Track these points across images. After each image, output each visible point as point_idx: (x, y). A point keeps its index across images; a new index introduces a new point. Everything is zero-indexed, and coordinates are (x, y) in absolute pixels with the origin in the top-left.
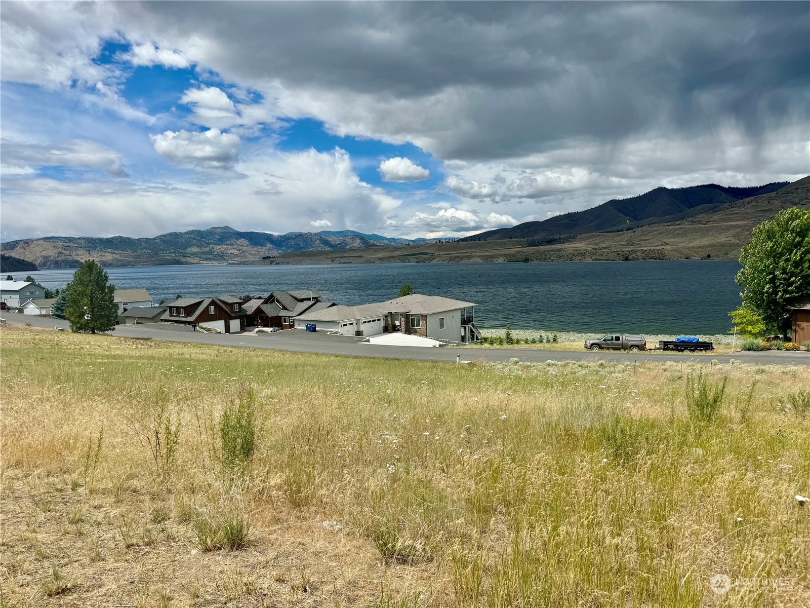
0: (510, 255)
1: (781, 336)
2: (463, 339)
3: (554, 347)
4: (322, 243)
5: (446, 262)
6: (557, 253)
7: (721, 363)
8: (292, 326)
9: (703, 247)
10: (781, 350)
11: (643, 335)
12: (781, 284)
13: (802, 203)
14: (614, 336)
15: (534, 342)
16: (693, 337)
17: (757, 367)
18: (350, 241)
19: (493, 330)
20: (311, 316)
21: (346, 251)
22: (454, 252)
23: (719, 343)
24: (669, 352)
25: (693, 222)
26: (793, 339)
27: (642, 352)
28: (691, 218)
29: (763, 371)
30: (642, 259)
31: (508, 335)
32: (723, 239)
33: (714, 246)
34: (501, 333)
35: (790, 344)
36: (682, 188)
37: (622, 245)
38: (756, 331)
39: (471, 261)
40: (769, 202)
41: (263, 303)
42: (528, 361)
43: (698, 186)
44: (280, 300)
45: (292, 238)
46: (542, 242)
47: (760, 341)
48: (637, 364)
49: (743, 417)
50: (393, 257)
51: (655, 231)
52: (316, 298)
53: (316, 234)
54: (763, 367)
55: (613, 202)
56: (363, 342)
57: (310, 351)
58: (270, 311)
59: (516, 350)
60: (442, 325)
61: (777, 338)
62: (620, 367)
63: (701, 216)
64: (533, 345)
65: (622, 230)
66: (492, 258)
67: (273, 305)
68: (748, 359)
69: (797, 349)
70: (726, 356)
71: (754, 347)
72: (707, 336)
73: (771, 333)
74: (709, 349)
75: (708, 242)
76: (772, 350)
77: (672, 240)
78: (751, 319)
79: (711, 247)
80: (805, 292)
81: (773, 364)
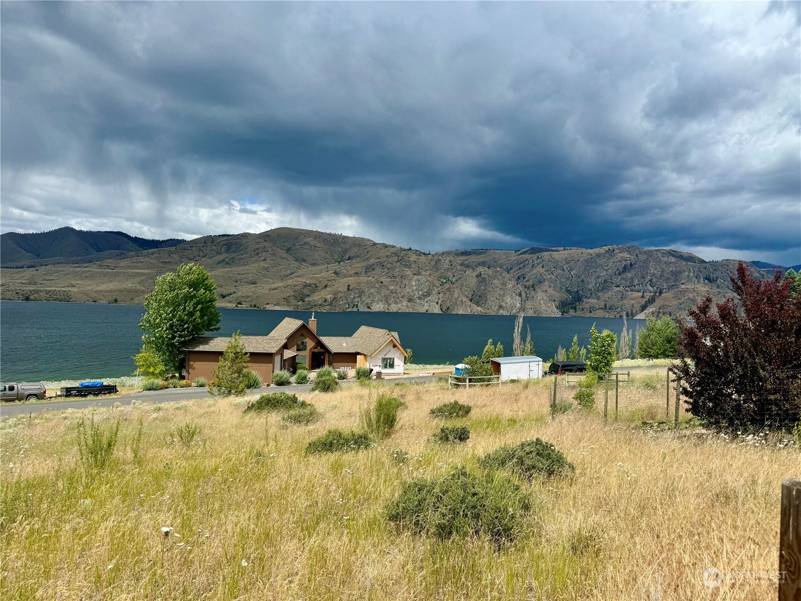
1: (177, 375)
7: (123, 405)
9: (111, 291)
10: (177, 387)
11: (43, 382)
12: (177, 330)
13: (196, 259)
14: (7, 386)
16: (98, 380)
17: (155, 406)
23: (123, 385)
24: (72, 399)
25: (101, 266)
26: (186, 377)
27: (40, 401)
28: (99, 262)
29: (160, 409)
30: (45, 300)
32: (129, 285)
33: (121, 291)
35: (184, 382)
36: (91, 232)
37: (22, 283)
38: (157, 372)
40: (170, 255)
43: (106, 232)
47: (159, 382)
48: (33, 415)
49: (135, 456)
51: (60, 271)
54: (160, 405)
61: (174, 377)
62: (12, 421)
63: (109, 261)
65: (22, 267)
68: (148, 398)
69: (189, 386)
70: (128, 398)
71: (154, 387)
72: (112, 379)
73: (168, 374)
74: (113, 392)
75: (115, 286)
76: (169, 388)
77: (79, 282)
78: (153, 360)
79: (118, 292)
80: (196, 335)
81: (169, 401)
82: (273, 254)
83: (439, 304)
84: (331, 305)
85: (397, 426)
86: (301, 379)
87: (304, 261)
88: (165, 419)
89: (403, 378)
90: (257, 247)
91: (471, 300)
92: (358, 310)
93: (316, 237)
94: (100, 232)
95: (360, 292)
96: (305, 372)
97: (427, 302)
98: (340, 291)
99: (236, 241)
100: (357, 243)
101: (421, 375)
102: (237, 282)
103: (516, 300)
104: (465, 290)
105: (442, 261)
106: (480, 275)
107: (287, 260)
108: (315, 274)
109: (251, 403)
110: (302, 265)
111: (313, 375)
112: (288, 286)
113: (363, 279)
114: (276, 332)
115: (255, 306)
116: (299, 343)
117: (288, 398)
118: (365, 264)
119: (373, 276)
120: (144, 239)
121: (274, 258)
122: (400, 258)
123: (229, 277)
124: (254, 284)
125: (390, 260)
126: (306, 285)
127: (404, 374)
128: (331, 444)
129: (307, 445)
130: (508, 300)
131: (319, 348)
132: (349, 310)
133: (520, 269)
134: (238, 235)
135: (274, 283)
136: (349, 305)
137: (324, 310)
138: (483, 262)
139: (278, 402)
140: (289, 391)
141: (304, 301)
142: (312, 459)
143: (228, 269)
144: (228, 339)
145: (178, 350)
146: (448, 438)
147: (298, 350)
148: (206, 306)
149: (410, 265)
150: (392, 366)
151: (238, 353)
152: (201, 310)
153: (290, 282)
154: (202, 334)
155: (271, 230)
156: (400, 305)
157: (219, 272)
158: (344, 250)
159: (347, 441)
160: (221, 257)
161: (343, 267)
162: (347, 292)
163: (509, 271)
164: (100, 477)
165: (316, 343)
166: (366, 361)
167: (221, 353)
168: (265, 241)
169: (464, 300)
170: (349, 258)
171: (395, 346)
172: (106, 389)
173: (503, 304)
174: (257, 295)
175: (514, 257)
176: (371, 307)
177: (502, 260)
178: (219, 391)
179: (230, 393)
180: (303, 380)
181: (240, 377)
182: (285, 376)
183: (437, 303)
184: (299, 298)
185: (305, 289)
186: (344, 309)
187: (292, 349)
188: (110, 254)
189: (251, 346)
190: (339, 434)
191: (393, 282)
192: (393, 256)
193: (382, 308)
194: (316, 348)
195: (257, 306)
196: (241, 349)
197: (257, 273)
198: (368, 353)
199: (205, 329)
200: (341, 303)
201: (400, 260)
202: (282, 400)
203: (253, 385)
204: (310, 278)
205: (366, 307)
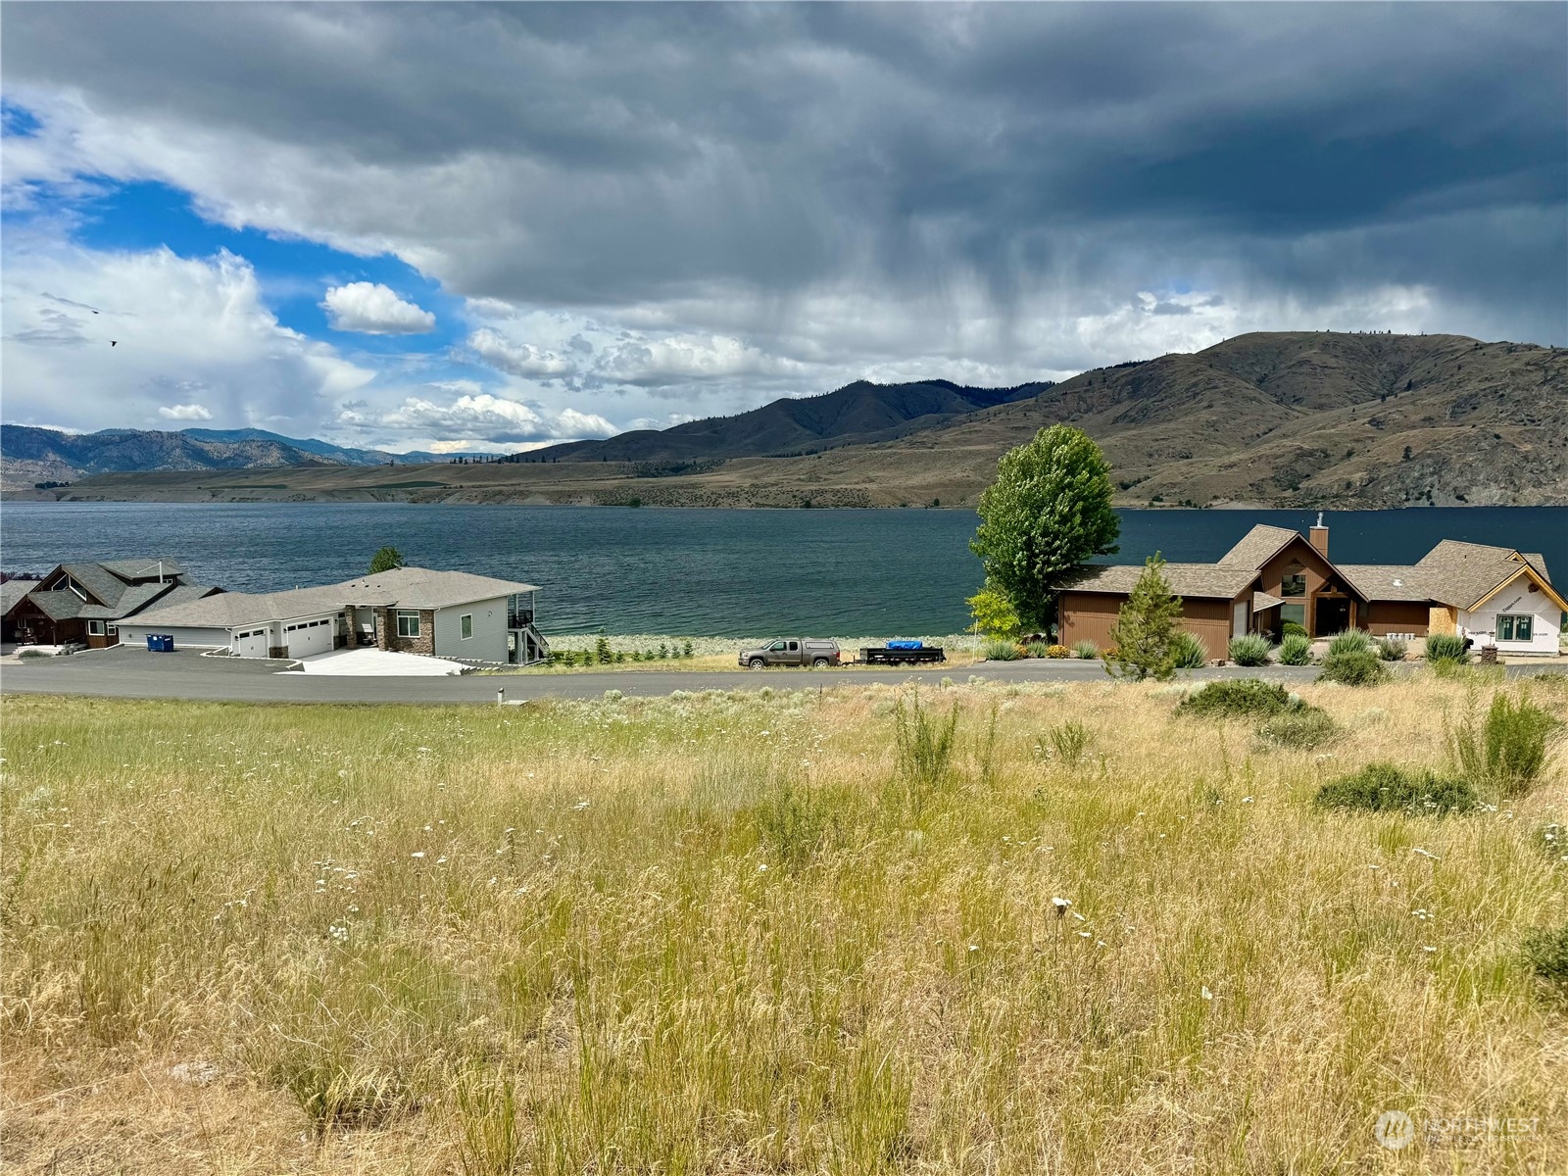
0: (604, 492)
1: (1043, 635)
2: (512, 657)
3: (685, 666)
4: (189, 456)
5: (476, 502)
6: (689, 490)
7: (955, 683)
8: (112, 640)
9: (927, 487)
10: (1043, 657)
11: (836, 639)
13: (1070, 417)
14: (788, 642)
15: (650, 657)
16: (913, 639)
18: (256, 452)
19: (573, 638)
20: (161, 616)
21: (247, 474)
22: (493, 483)
23: (953, 650)
24: (876, 668)
25: (912, 444)
26: (1060, 640)
27: (833, 669)
28: (909, 437)
29: (1017, 694)
30: (833, 505)
31: (602, 645)
32: (958, 473)
33: (944, 485)
34: (588, 642)
35: (1055, 648)
36: (895, 385)
37: (799, 479)
38: (1007, 627)
39: (528, 501)
40: (1025, 415)
41: (36, 590)
42: (639, 696)
43: (919, 382)
44: (83, 582)
45: (111, 443)
46: (664, 469)
47: (1013, 645)
48: (824, 690)
49: (985, 771)
50: (357, 490)
51: (852, 457)
52: (174, 577)
53: (171, 435)
54: (1018, 687)
55: (784, 404)
56: (287, 670)
57: (160, 694)
58: (56, 607)
59: (616, 674)
60: (467, 631)
61: (1037, 638)
62: (797, 696)
63: (924, 434)
64: (648, 663)
65: (800, 454)
66: (570, 496)
67: (63, 593)
68: (995, 674)
69: (1064, 655)
70: (962, 671)
71: (1003, 654)
72: (934, 638)
73: (1028, 631)
74: (938, 660)
75: (935, 478)
76: (1030, 657)
77: (880, 474)
78: (999, 607)
79: (940, 487)
80: (1075, 562)
81: (1031, 681)
82: (1228, 391)
84: (1361, 494)
85: (1547, 772)
86: (1293, 655)
87: (1298, 401)
88: (1028, 714)
89: (1559, 665)
90: (1194, 380)
92: (1432, 504)
93: (1325, 345)
94: (909, 384)
95: (1436, 463)
96: (1303, 641)
98: (1385, 464)
99: (1151, 372)
100: (1432, 348)
102: (1151, 456)
107: (1259, 402)
108: (1324, 428)
109: (1187, 696)
110: (1294, 410)
111: (1320, 647)
112: (1260, 458)
113: (1446, 431)
114: (1235, 556)
115: (1188, 503)
116: (1288, 578)
117: (1267, 692)
118: (1451, 396)
119: (1473, 422)
120: (981, 389)
121: (1229, 400)
122: (1551, 373)
123: (1136, 447)
124: (1188, 458)
125: (1521, 380)
126: (1302, 454)
127: (1561, 654)
128: (1375, 795)
129: (1317, 790)
131: (1334, 589)
132: (1407, 505)
135: (1229, 453)
136: (1407, 494)
137: (1346, 506)
139: (1245, 698)
140: (1268, 678)
141: (1296, 489)
142: (1330, 819)
143: (1135, 432)
144: (1137, 570)
145: (1045, 590)
147: (1285, 593)
148: (1092, 505)
150: (1525, 634)
151: (1159, 596)
152: (1083, 513)
154: (1087, 559)
155: (1223, 342)
156: (1549, 488)
157: (1114, 439)
158: (1395, 368)
159: (1411, 792)
160: (1121, 409)
161: (1393, 409)
162: (1404, 465)
165: (1327, 580)
167: (1123, 597)
168: (1211, 366)
170: (1410, 386)
171: (1534, 588)
172: (927, 654)
174: (1191, 480)
176: (1466, 497)
178: (1123, 668)
179: (1143, 675)
180: (1297, 658)
181: (1163, 644)
182: (1257, 646)
184: (1287, 483)
185: (1300, 463)
186: (1396, 504)
187: (1273, 590)
188: (925, 422)
189: (1184, 584)
190: (1392, 777)
191: (1529, 435)
192: (1531, 371)
193: (1497, 498)
194: (1327, 589)
195: (1193, 503)
196: (1164, 589)
197: (1194, 436)
198: (1458, 603)
199: (1091, 549)
200: (1387, 489)
201: (1550, 380)
202: (1254, 695)
203: (1190, 662)
204: (1312, 437)
205: (1453, 497)
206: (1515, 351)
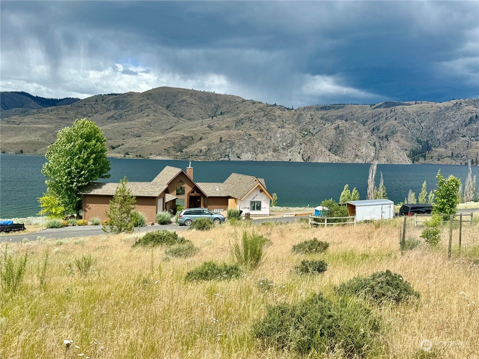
1: (75, 215)
7: (30, 241)
9: (17, 144)
10: (75, 226)
12: (75, 176)
16: (9, 220)
17: (57, 241)
23: (30, 224)
25: (8, 122)
26: (83, 217)
28: (6, 119)
29: (61, 244)
32: (33, 138)
33: (26, 143)
35: (81, 221)
38: (58, 212)
40: (66, 112)
43: (12, 92)
47: (61, 221)
49: (42, 283)
54: (61, 241)
61: (73, 216)
63: (15, 117)
68: (51, 235)
69: (85, 224)
70: (34, 234)
71: (56, 225)
72: (20, 219)
73: (68, 214)
74: (21, 230)
75: (21, 139)
76: (69, 226)
78: (54, 203)
79: (23, 144)
80: (91, 181)
81: (69, 237)
82: (155, 110)
83: (301, 154)
84: (205, 155)
85: (263, 259)
87: (182, 116)
88: (66, 253)
89: (269, 219)
90: (141, 104)
91: (330, 150)
92: (229, 159)
93: (192, 95)
94: (6, 92)
95: (230, 144)
97: (290, 152)
98: (213, 143)
99: (123, 99)
100: (228, 100)
101: (285, 216)
102: (124, 135)
103: (370, 149)
104: (324, 141)
105: (304, 115)
106: (338, 127)
107: (167, 115)
108: (191, 128)
109: (138, 239)
110: (180, 120)
112: (168, 138)
113: (234, 132)
114: (158, 179)
115: (140, 156)
116: (179, 188)
117: (170, 235)
118: (235, 118)
119: (242, 129)
120: (44, 98)
121: (155, 114)
122: (266, 113)
123: (118, 131)
124: (139, 137)
125: (257, 115)
126: (184, 138)
127: (270, 215)
128: (207, 273)
129: (186, 274)
130: (364, 150)
131: (195, 192)
132: (221, 159)
133: (375, 121)
134: (124, 94)
135: (156, 136)
136: (221, 155)
137: (200, 159)
138: (341, 115)
139: (161, 238)
140: (170, 229)
141: (182, 152)
142: (190, 286)
143: (117, 124)
144: (116, 185)
145: (76, 194)
146: (308, 269)
147: (177, 194)
148: (99, 156)
149: (275, 119)
150: (259, 208)
151: (126, 196)
152: (95, 159)
153: (170, 135)
154: (96, 180)
155: (153, 89)
156: (266, 155)
157: (108, 127)
158: (216, 106)
159: (220, 271)
160: (111, 113)
161: (217, 122)
162: (220, 144)
163: (364, 123)
164: (12, 300)
165: (193, 189)
166: (236, 203)
167: (111, 197)
168: (148, 99)
169: (324, 150)
170: (221, 114)
171: (261, 191)
172: (15, 227)
173: (360, 154)
174: (141, 146)
175: (369, 111)
176: (240, 157)
177: (359, 113)
178: (112, 229)
179: (120, 231)
181: (128, 217)
182: (166, 216)
183: (299, 153)
184: (178, 149)
185: (183, 141)
186: (217, 159)
187: (173, 193)
188: (15, 112)
189: (137, 191)
190: (213, 266)
191: (260, 135)
192: (260, 112)
193: (250, 158)
194: (193, 192)
195: (142, 156)
196: (129, 193)
197: (142, 128)
198: (238, 197)
199: (98, 175)
200: (214, 153)
201: (266, 115)
202: (165, 237)
203: (140, 224)
204: (187, 131)
205: (236, 157)
206: (255, 104)
